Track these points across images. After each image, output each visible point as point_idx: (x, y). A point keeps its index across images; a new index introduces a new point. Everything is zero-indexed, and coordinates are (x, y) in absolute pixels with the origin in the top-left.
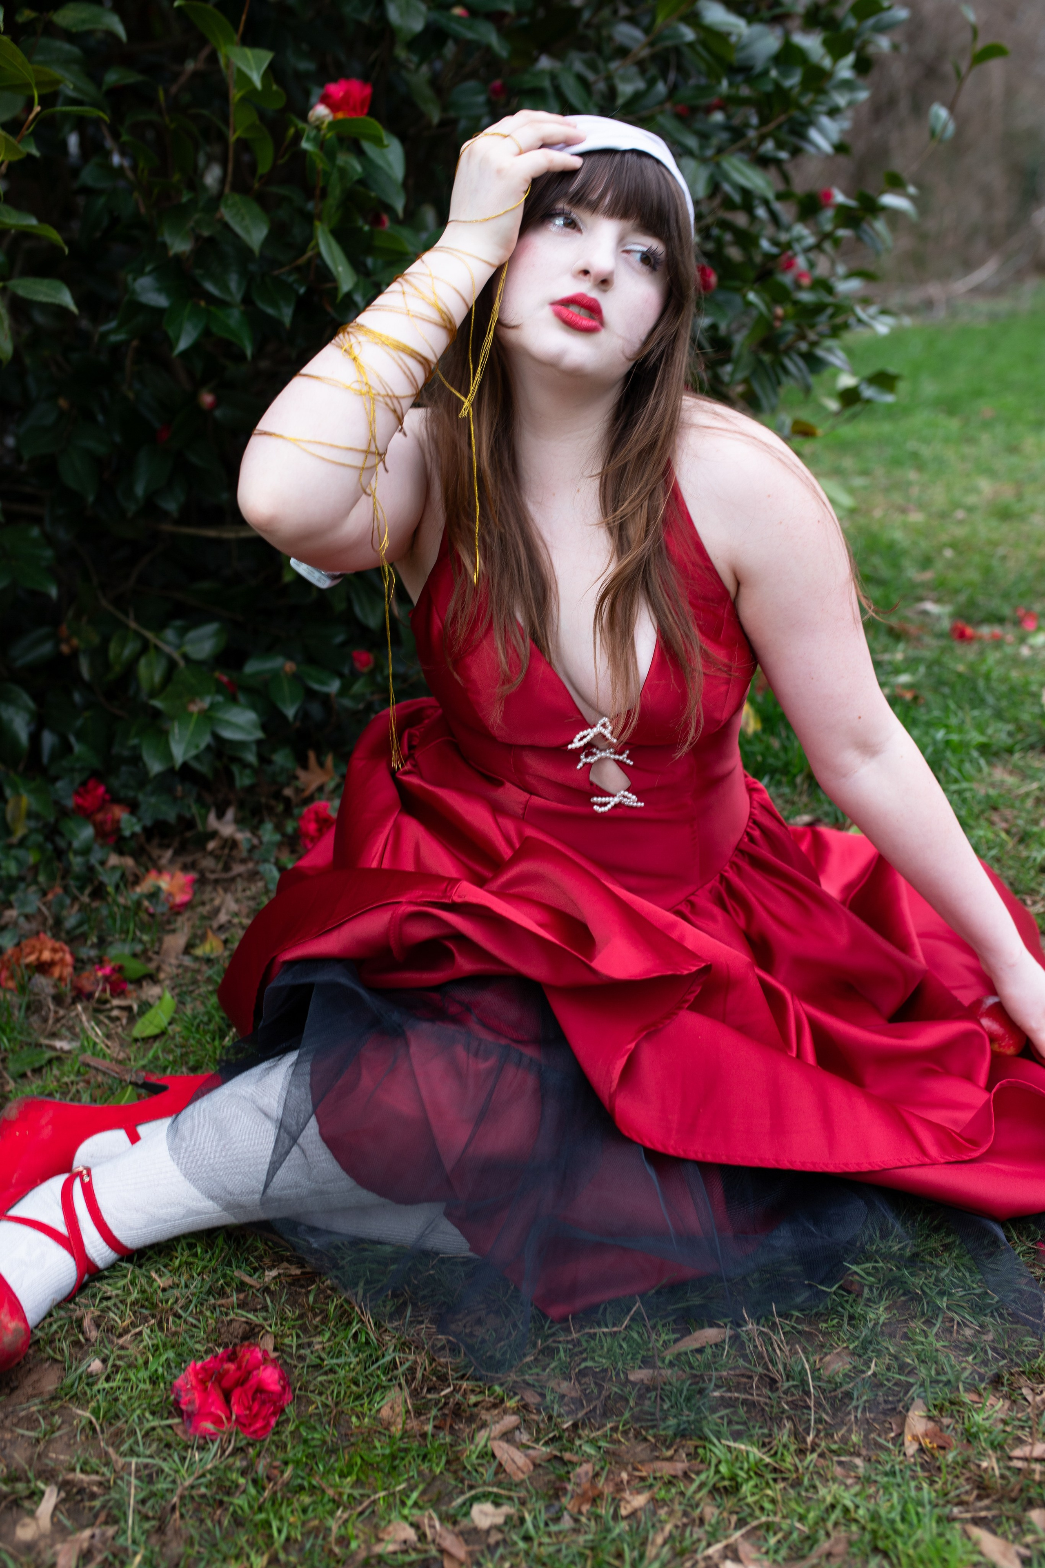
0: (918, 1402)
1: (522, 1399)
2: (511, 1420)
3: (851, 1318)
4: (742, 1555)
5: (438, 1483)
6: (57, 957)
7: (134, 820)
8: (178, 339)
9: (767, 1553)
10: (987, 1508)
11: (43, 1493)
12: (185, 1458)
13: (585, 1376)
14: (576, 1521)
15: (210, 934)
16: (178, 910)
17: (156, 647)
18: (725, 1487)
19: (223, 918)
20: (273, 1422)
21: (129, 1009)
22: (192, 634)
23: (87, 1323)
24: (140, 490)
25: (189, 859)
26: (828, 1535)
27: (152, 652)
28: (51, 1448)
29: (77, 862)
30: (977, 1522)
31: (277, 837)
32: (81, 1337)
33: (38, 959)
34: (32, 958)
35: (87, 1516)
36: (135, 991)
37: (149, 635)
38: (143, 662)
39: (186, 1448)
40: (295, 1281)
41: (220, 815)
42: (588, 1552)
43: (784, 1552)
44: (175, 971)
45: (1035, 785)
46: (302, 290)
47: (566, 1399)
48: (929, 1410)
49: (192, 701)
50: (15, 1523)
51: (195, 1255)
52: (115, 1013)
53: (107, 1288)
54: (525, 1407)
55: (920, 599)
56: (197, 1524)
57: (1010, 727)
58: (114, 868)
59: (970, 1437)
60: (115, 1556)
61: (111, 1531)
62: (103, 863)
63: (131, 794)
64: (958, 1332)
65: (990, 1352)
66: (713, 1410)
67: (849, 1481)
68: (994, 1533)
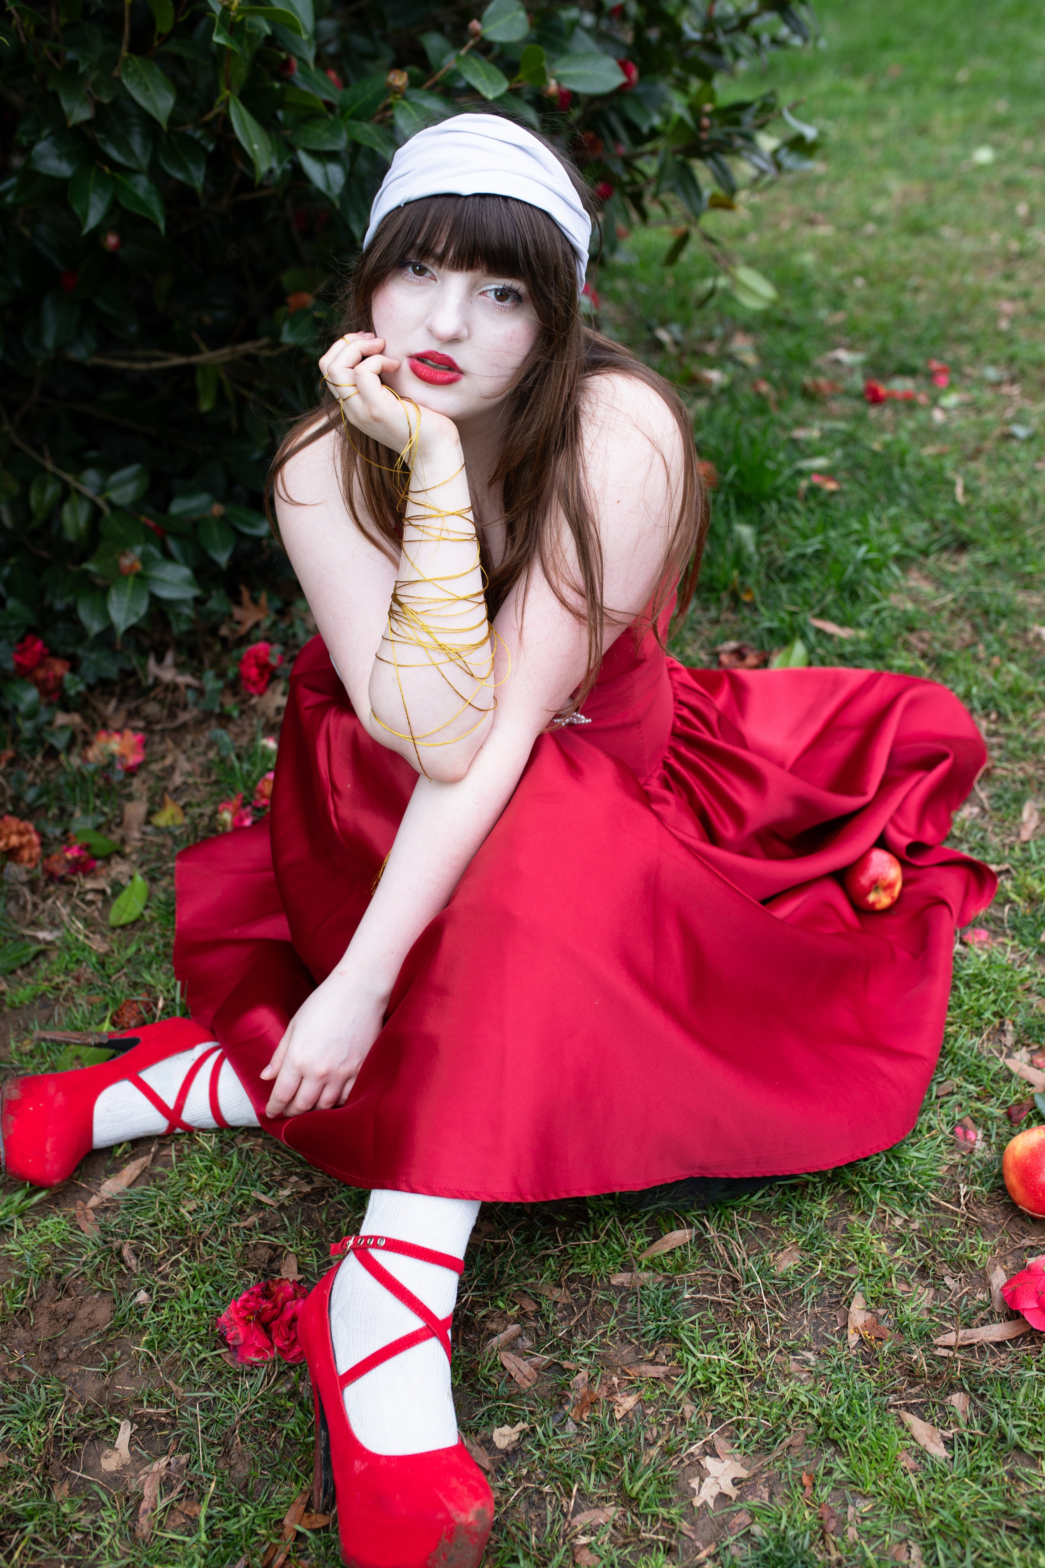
0: (858, 1295)
1: (521, 1308)
2: (513, 1329)
3: (799, 1214)
4: (718, 1451)
6: (25, 839)
7: (77, 679)
8: (86, 215)
9: (739, 1447)
10: (917, 1396)
11: (118, 1426)
12: (237, 1385)
13: (573, 1282)
14: (578, 1425)
15: (168, 799)
16: (132, 772)
17: (78, 492)
18: (701, 1389)
19: (178, 779)
21: (103, 892)
22: (114, 478)
23: (126, 1252)
24: (49, 341)
25: (132, 705)
26: (788, 1430)
27: (74, 497)
28: (116, 1380)
29: (27, 727)
30: (908, 1408)
31: (220, 684)
32: (123, 1266)
33: (7, 844)
35: (159, 1446)
36: (103, 867)
37: (69, 478)
38: (66, 509)
39: (237, 1374)
40: (305, 1197)
41: (160, 660)
42: (591, 1457)
43: (752, 1447)
44: (139, 844)
45: (949, 597)
46: (211, 147)
47: (559, 1305)
48: (867, 1303)
49: (124, 554)
50: (99, 1455)
52: (90, 897)
53: (139, 1216)
54: (525, 1315)
55: (835, 346)
56: (257, 1447)
57: (925, 526)
58: (62, 728)
59: (902, 1328)
60: (192, 1483)
61: (184, 1458)
62: (50, 723)
63: (70, 650)
64: (890, 1223)
65: (917, 1242)
66: (687, 1314)
67: (804, 1376)
68: (923, 1418)
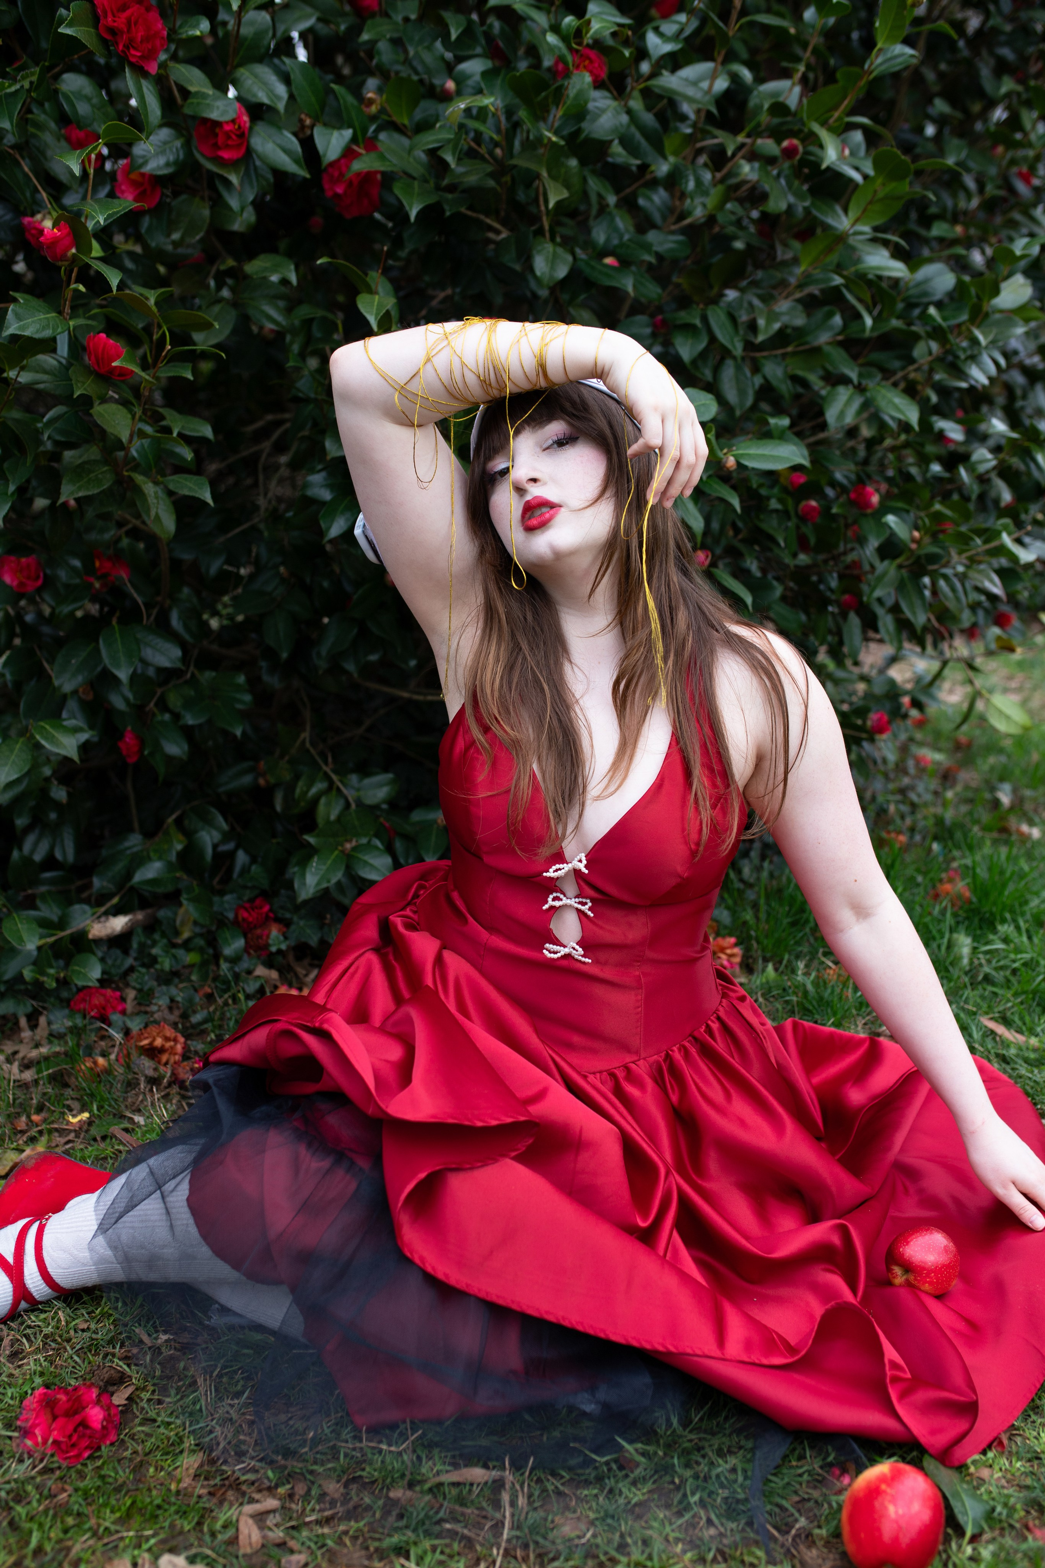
1: (293, 1488)
2: (272, 1503)
3: (611, 1491)
5: (181, 1538)
6: (168, 1045)
7: (283, 938)
20: (86, 1455)
27: (334, 794)
29: (226, 967)
33: (151, 1044)
34: (145, 1042)
37: (335, 778)
38: (324, 801)
47: (326, 1497)
51: (116, 1308)
53: (33, 1319)
54: (291, 1496)
58: (258, 978)
62: (249, 972)
